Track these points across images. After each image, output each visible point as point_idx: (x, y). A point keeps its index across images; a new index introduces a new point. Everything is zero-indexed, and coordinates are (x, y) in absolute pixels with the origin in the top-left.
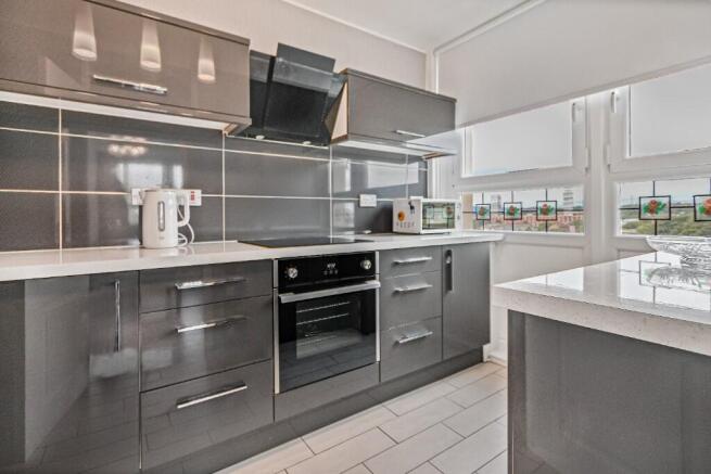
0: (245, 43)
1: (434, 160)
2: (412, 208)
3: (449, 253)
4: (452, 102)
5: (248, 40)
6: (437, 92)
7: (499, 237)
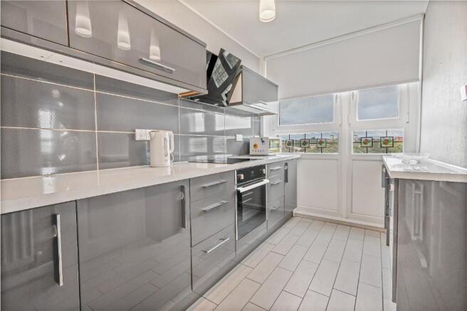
0: (204, 45)
1: (264, 116)
2: (263, 142)
3: (286, 164)
4: (277, 86)
5: (206, 44)
6: (266, 77)
7: (299, 156)
